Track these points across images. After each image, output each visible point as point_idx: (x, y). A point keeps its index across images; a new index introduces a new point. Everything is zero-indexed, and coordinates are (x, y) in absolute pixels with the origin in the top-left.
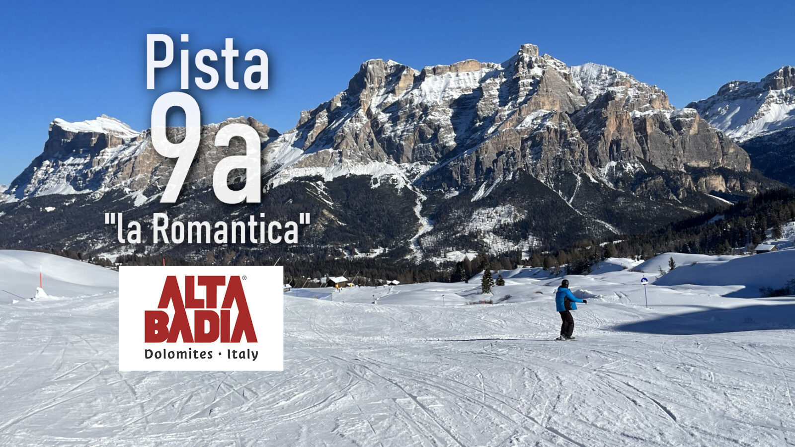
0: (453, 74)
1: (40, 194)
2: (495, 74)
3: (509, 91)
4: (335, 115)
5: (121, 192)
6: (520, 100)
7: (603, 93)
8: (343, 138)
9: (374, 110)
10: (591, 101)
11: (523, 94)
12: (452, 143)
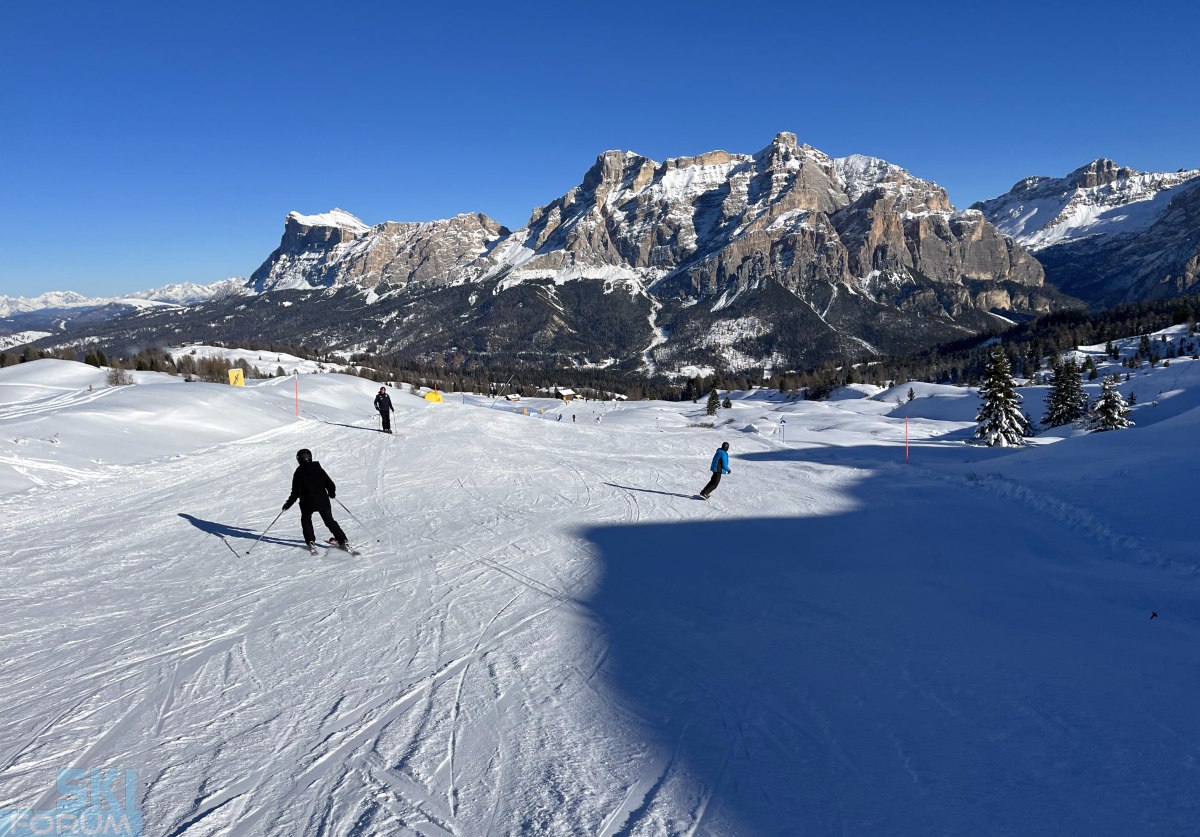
0: (698, 168)
1: (279, 288)
2: (745, 168)
3: (761, 187)
4: (568, 212)
5: (353, 289)
6: (772, 197)
7: (870, 190)
8: (576, 238)
9: (609, 208)
10: (855, 200)
11: (776, 189)
12: (693, 246)
